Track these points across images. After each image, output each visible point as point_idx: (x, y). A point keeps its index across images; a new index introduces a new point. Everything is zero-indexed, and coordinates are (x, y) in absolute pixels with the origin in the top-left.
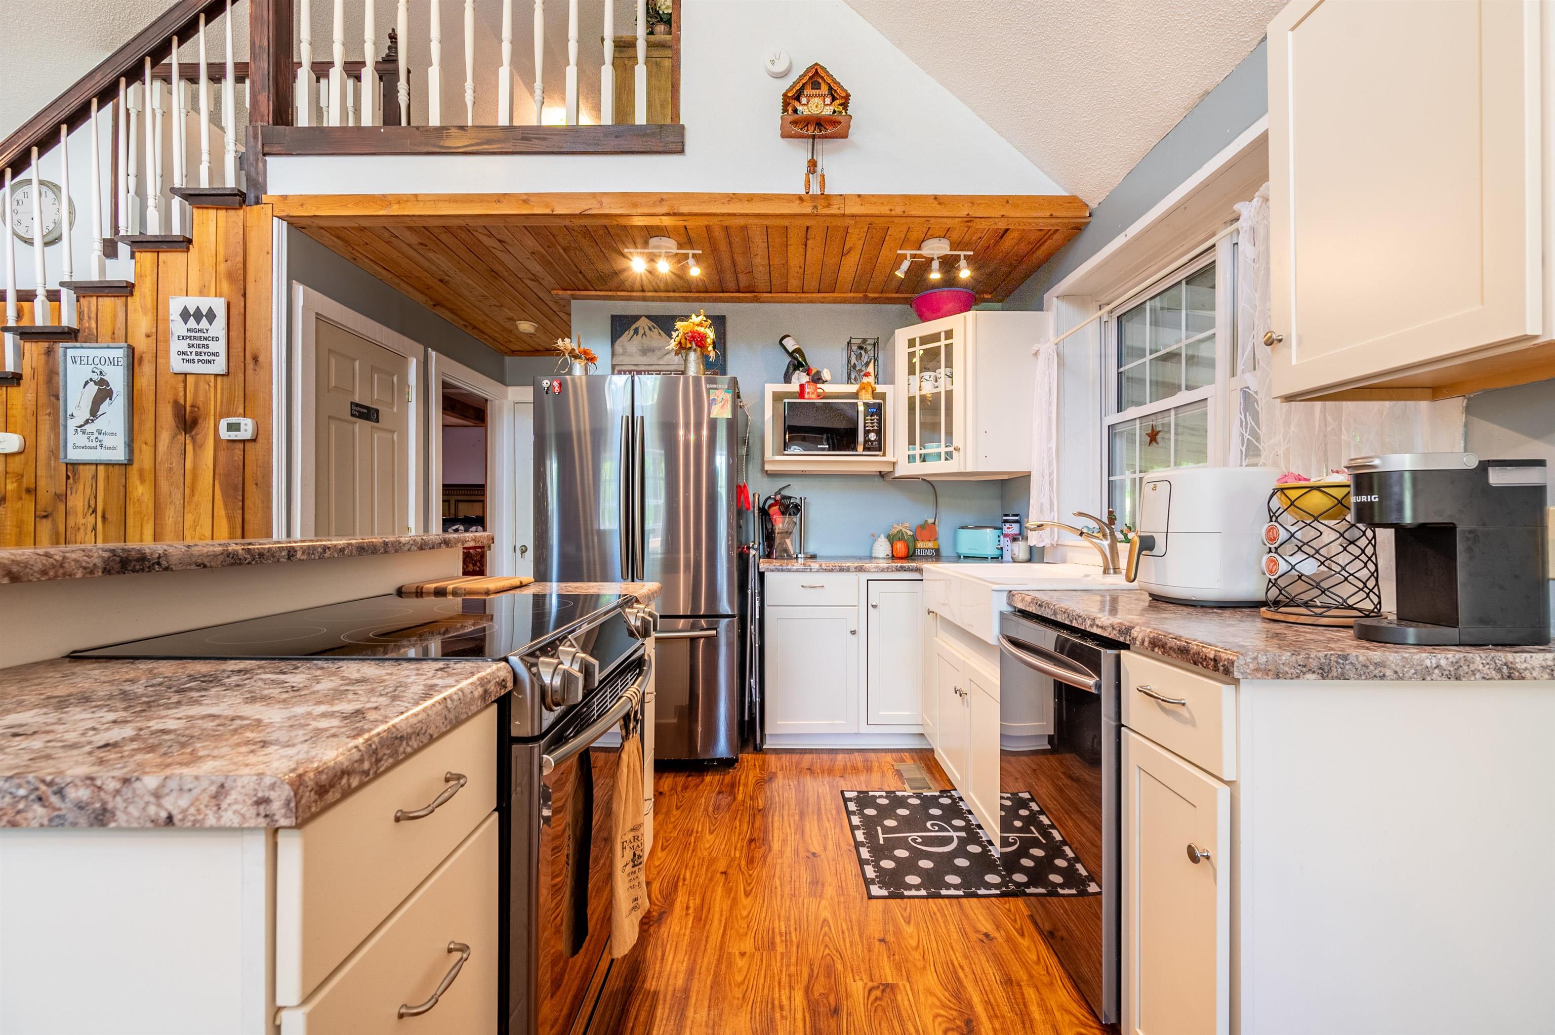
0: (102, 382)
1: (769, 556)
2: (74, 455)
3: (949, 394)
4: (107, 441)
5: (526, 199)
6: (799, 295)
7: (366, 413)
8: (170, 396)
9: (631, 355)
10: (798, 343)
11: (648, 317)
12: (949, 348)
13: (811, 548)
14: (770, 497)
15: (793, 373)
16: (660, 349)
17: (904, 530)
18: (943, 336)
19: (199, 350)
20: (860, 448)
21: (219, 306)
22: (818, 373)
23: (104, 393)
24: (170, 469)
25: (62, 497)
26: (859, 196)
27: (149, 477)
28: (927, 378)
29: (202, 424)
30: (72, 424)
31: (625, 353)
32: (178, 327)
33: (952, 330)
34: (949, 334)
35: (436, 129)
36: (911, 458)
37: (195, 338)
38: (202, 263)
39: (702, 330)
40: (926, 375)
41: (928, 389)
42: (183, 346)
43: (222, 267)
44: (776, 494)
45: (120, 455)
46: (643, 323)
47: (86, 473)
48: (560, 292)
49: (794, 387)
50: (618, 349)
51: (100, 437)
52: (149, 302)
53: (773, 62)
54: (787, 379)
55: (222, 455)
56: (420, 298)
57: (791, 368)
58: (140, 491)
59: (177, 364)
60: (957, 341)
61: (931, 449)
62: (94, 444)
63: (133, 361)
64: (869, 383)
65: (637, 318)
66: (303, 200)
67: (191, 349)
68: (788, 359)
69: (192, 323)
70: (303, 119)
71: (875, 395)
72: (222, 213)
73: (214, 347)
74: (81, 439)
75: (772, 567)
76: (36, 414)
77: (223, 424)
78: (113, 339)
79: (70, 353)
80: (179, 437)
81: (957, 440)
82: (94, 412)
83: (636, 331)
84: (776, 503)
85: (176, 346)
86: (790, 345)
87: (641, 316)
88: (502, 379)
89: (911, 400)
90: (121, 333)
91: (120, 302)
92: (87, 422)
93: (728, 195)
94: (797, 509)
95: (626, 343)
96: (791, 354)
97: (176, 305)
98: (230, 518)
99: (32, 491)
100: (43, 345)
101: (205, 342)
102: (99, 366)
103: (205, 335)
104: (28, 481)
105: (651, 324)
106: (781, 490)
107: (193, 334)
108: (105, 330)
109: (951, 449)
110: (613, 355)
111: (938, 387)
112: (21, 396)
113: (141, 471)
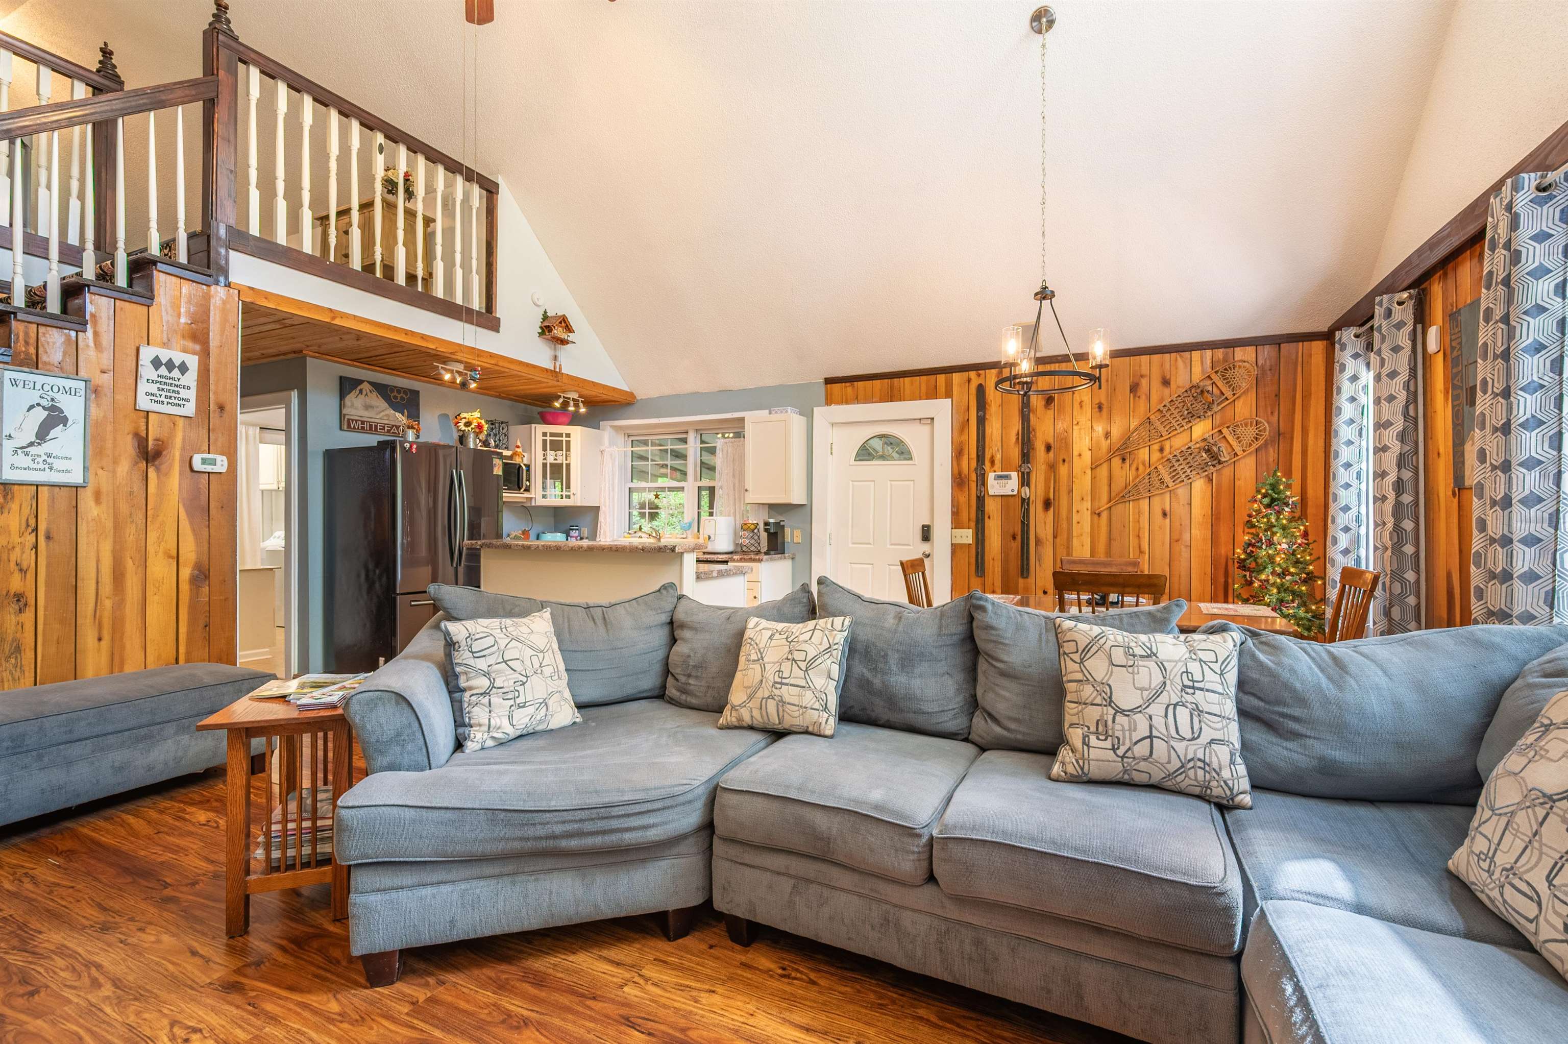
0: (53, 408)
2: (11, 475)
3: (568, 465)
4: (59, 464)
8: (130, 429)
9: (356, 409)
11: (369, 383)
12: (568, 442)
16: (377, 407)
18: (564, 435)
19: (169, 394)
20: (522, 490)
21: (191, 361)
23: (56, 419)
24: (131, 493)
27: (105, 498)
28: (556, 455)
29: (166, 457)
31: (352, 406)
33: (570, 434)
36: (544, 496)
37: (165, 383)
40: (554, 453)
41: (555, 460)
42: (153, 388)
45: (77, 478)
46: (366, 386)
47: (21, 493)
51: (49, 460)
55: (190, 482)
58: (96, 509)
60: (574, 441)
62: (41, 466)
63: (94, 394)
65: (361, 382)
66: (267, 296)
67: (161, 393)
69: (163, 370)
73: (184, 393)
74: (22, 460)
77: (197, 458)
79: (10, 375)
80: (140, 465)
82: (39, 435)
83: (361, 391)
85: (145, 387)
87: (363, 381)
89: (545, 464)
90: (71, 363)
92: (31, 444)
95: (354, 400)
101: (176, 389)
102: (50, 393)
103: (177, 383)
105: (371, 388)
107: (164, 380)
109: (569, 493)
110: (343, 406)
111: (562, 460)
113: (98, 494)
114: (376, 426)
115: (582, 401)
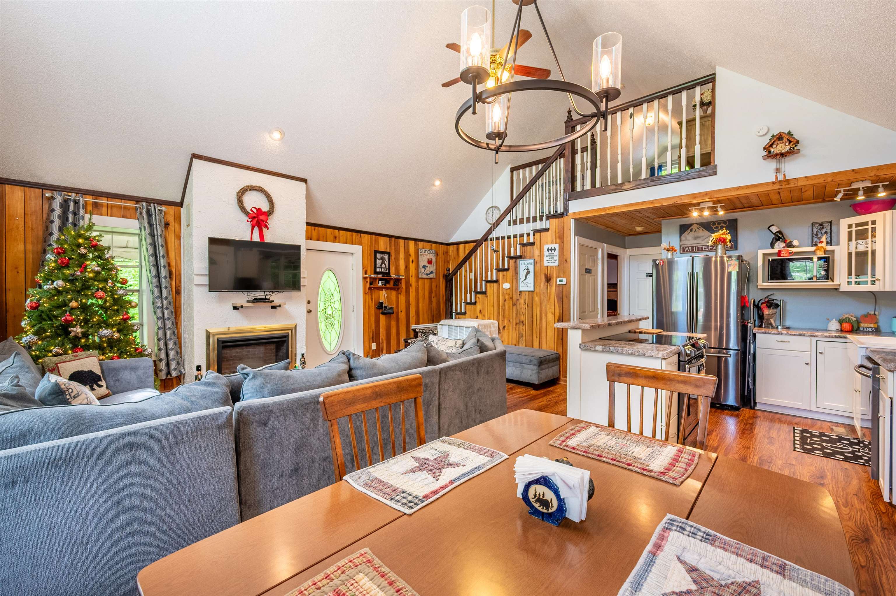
0: (528, 269)
1: (760, 326)
2: (521, 289)
3: (873, 252)
4: (529, 285)
5: (652, 202)
6: (780, 205)
7: (588, 271)
8: (544, 273)
9: (689, 240)
10: (779, 228)
11: (696, 223)
12: (874, 230)
13: (788, 323)
14: (762, 299)
15: (775, 243)
16: (703, 237)
17: (850, 317)
18: (870, 223)
19: (551, 259)
20: (815, 278)
21: (557, 246)
22: (791, 242)
23: (528, 272)
24: (544, 292)
25: (518, 300)
26: (806, 177)
27: (539, 295)
28: (861, 243)
29: (552, 281)
30: (521, 281)
31: (686, 239)
32: (546, 253)
33: (876, 221)
34: (874, 222)
35: (621, 184)
36: (849, 283)
37: (550, 256)
38: (552, 234)
39: (724, 236)
40: (860, 242)
41: (862, 248)
42: (547, 258)
43: (557, 235)
44: (766, 298)
45: (532, 289)
46: (695, 227)
47: (524, 294)
48: (658, 219)
49: (775, 251)
50: (683, 239)
51: (527, 284)
52: (539, 246)
53: (759, 132)
54: (772, 246)
55: (557, 288)
56: (602, 227)
57: (774, 241)
58: (537, 299)
59: (546, 264)
60: (879, 227)
61: (862, 279)
62: (526, 286)
63: (535, 263)
64: (822, 247)
65: (692, 225)
66: (579, 213)
67: (549, 259)
68: (774, 236)
69: (550, 252)
70: (579, 189)
71: (825, 251)
72: (557, 219)
73: (555, 258)
74: (523, 285)
75: (760, 331)
76: (512, 278)
77: (558, 280)
78: (530, 258)
79: (521, 262)
80: (546, 283)
81: (879, 274)
82: (526, 277)
83: (692, 230)
84: (766, 302)
85: (546, 258)
86: (774, 229)
87: (694, 224)
88: (624, 246)
89: (850, 254)
90: (532, 255)
91: (531, 247)
92: (524, 280)
93: (736, 188)
94: (777, 306)
95: (687, 236)
96: (774, 234)
97: (546, 247)
98: (559, 307)
99: (511, 298)
100: (514, 260)
101: (553, 257)
102: (527, 265)
103: (553, 255)
104: (511, 296)
105: (698, 226)
106: (768, 296)
108: (528, 255)
109: (874, 279)
110: (680, 240)
111: (867, 248)
112: (509, 274)
113: (537, 293)
114: (702, 248)
115: (883, 186)
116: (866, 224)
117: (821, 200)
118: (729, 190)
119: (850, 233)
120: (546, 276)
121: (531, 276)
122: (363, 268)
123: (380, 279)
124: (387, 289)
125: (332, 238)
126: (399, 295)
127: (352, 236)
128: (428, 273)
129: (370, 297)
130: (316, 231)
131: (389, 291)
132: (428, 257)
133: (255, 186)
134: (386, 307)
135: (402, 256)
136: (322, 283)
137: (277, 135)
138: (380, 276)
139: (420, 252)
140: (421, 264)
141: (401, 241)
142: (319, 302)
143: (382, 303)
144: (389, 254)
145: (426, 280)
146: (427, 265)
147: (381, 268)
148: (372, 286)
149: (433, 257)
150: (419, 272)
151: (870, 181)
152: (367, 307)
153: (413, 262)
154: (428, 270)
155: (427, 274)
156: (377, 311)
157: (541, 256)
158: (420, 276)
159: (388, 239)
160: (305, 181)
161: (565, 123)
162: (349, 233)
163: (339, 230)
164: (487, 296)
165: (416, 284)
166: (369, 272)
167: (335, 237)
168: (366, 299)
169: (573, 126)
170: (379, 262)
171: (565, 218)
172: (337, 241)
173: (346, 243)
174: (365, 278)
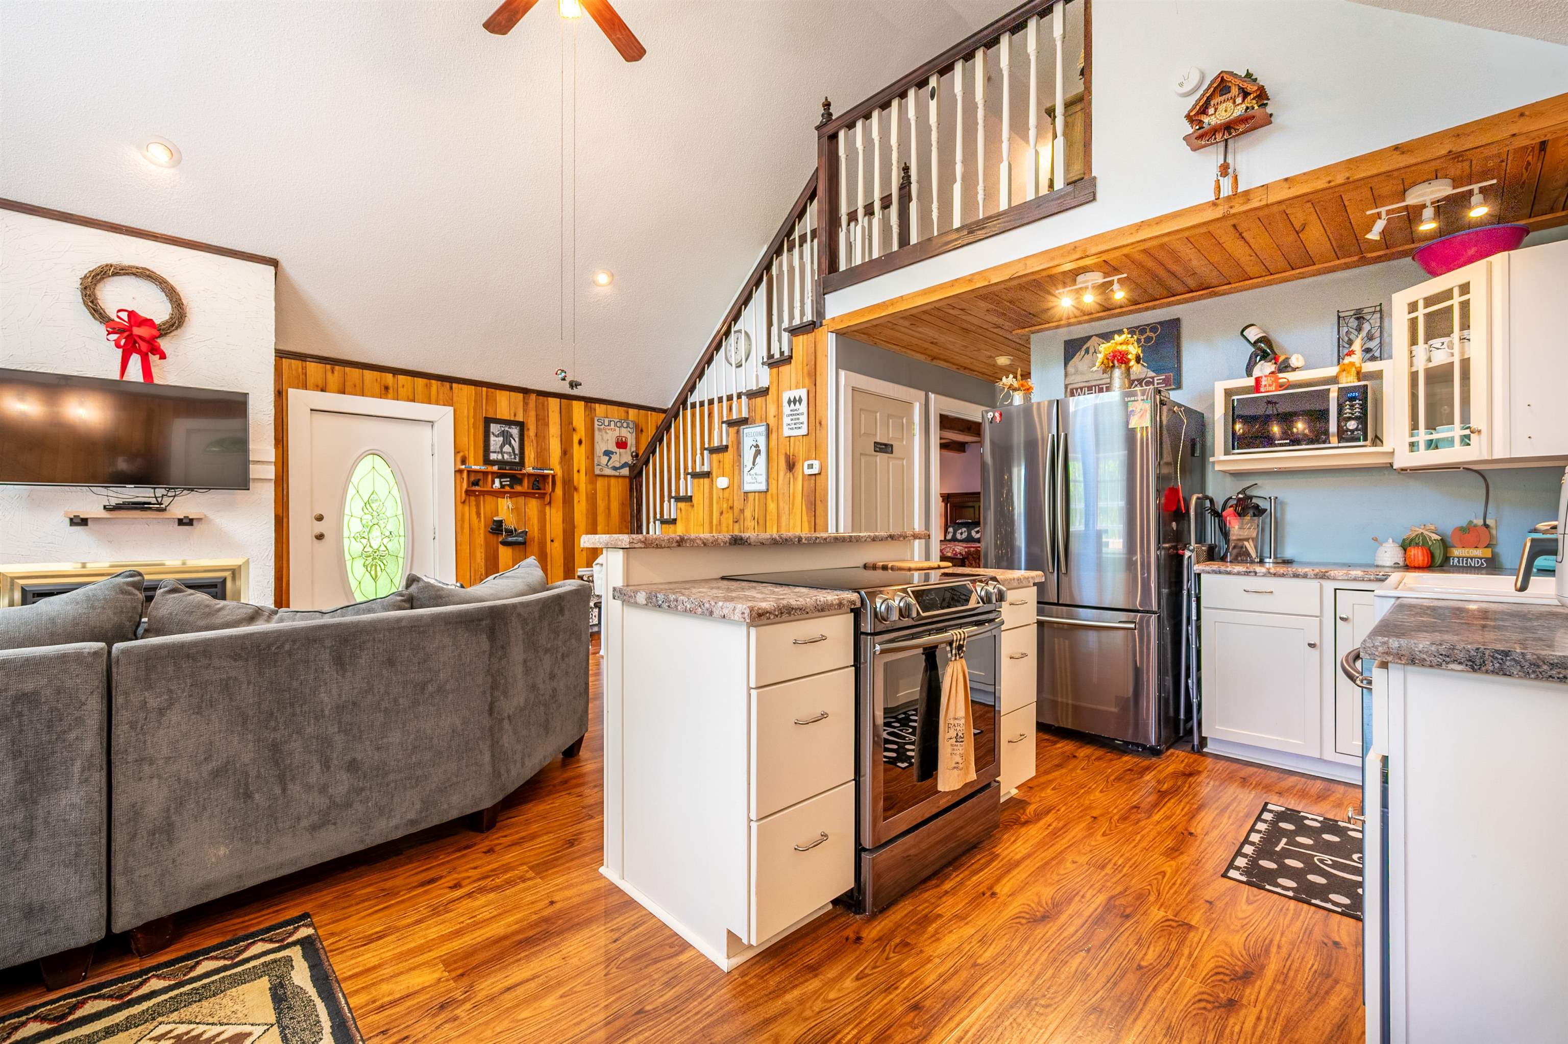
0: (757, 446)
2: (747, 487)
3: (1465, 364)
4: (759, 479)
5: (970, 279)
6: (1266, 278)
7: (884, 448)
8: (783, 452)
9: (1082, 373)
10: (1264, 332)
11: (1097, 335)
12: (1465, 307)
13: (1288, 553)
14: (1231, 498)
15: (1255, 364)
17: (1426, 533)
18: (1456, 292)
19: (795, 422)
20: (1334, 440)
21: (802, 393)
22: (1287, 360)
23: (758, 452)
24: (784, 493)
25: (742, 510)
26: (1286, 180)
27: (775, 498)
28: (1438, 346)
29: (796, 467)
31: (1077, 372)
32: (787, 409)
33: (1469, 283)
34: (1465, 288)
35: (916, 246)
37: (794, 415)
38: (797, 369)
39: (1123, 348)
40: (1436, 342)
41: (1440, 358)
42: (789, 420)
43: (805, 370)
44: (1239, 493)
45: (763, 487)
47: (751, 496)
48: (1019, 331)
49: (1251, 381)
50: (1071, 369)
52: (775, 399)
53: (1181, 85)
54: (1246, 372)
57: (1253, 360)
58: (772, 506)
59: (787, 431)
60: (1477, 298)
61: (1442, 433)
62: (754, 481)
64: (1354, 363)
65: (1088, 339)
66: (843, 318)
67: (792, 422)
68: (1252, 350)
69: (792, 406)
70: (843, 267)
71: (1360, 375)
72: (805, 336)
73: (802, 419)
75: (1208, 568)
76: (733, 466)
78: (761, 421)
80: (787, 474)
81: (1478, 419)
82: (754, 464)
83: (1087, 351)
84: (1237, 504)
85: (786, 420)
86: (1253, 334)
87: (1091, 336)
89: (1414, 376)
90: (764, 417)
91: (764, 399)
92: (751, 469)
93: (1136, 224)
94: (1259, 512)
95: (1078, 364)
96: (1254, 345)
97: (786, 397)
98: (809, 522)
99: (732, 508)
100: (736, 429)
101: (798, 417)
102: (756, 437)
103: (798, 412)
104: (730, 504)
106: (1245, 488)
107: (793, 413)
108: (758, 416)
109: (1467, 432)
110: (1066, 375)
111: (1452, 355)
112: (728, 457)
113: (772, 495)
115: (1482, 190)
116: (1447, 295)
117: (1356, 258)
118: (1121, 232)
119: (1413, 322)
120: (787, 457)
121: (762, 459)
122: (457, 452)
123: (501, 476)
124: (513, 495)
125: (377, 388)
126: (548, 508)
127: (428, 387)
128: (617, 465)
129: (474, 510)
130: (336, 373)
131: (521, 500)
132: (617, 433)
133: (129, 267)
134: (510, 532)
135: (554, 429)
136: (355, 479)
137: (159, 154)
138: (495, 468)
139: (596, 423)
140: (600, 447)
141: (553, 403)
142: (346, 518)
143: (501, 522)
144: (521, 425)
145: (613, 480)
146: (615, 449)
147: (502, 453)
148: (477, 488)
149: (629, 436)
150: (596, 462)
151: (1449, 181)
152: (467, 530)
153: (580, 442)
154: (616, 460)
155: (615, 469)
156: (493, 539)
157: (779, 416)
158: (597, 472)
159: (521, 395)
160: (274, 263)
161: (818, 128)
162: (420, 382)
163: (394, 374)
164: (693, 506)
165: (589, 487)
166: (471, 460)
167: (387, 388)
168: (463, 515)
169: (831, 133)
170: (495, 442)
171: (819, 332)
172: (390, 395)
173: (413, 401)
174: (459, 472)
